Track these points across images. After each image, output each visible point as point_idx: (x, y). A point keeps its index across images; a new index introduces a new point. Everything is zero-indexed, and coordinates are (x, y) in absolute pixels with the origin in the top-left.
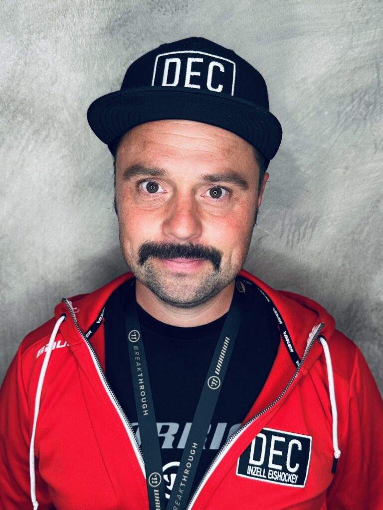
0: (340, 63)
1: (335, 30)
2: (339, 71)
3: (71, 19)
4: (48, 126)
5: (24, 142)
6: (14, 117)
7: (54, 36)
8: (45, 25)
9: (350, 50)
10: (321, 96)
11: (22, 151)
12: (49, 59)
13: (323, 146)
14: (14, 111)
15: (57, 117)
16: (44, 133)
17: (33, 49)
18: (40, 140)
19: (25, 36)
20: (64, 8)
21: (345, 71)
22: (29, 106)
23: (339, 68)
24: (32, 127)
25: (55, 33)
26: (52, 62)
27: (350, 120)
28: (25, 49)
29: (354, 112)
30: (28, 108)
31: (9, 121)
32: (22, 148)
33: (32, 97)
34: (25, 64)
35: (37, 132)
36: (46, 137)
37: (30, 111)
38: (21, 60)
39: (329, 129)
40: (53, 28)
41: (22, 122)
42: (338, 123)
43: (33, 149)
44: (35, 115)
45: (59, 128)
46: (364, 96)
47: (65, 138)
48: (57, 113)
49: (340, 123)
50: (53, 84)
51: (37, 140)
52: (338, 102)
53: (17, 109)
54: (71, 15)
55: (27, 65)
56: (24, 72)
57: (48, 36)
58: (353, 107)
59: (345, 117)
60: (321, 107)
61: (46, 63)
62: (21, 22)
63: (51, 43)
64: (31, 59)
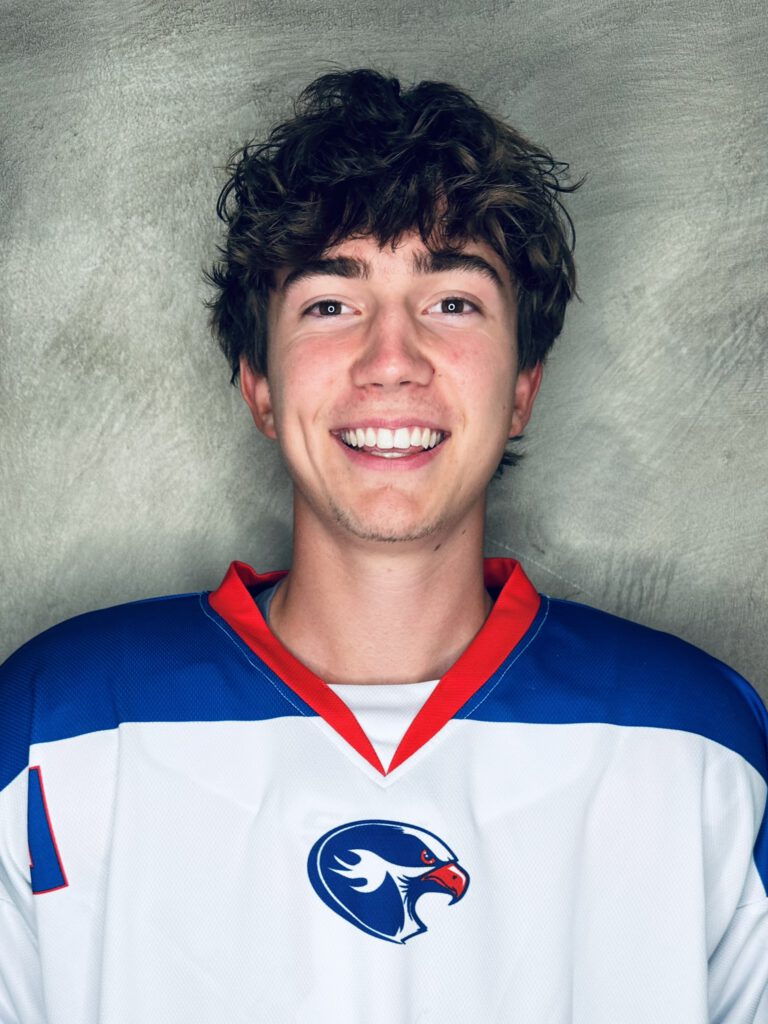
0: (708, 257)
1: (695, 198)
2: (706, 272)
3: (202, 190)
4: (153, 387)
5: (105, 417)
6: (88, 370)
7: (169, 221)
8: (155, 201)
9: (726, 234)
10: (673, 319)
11: (102, 434)
12: (159, 260)
13: (682, 414)
14: (90, 359)
15: (171, 369)
16: (144, 400)
17: (131, 245)
18: (136, 412)
19: (117, 222)
20: (191, 171)
21: (717, 272)
22: (118, 348)
23: (704, 268)
24: (122, 387)
25: (171, 215)
26: (164, 268)
27: (732, 363)
28: (116, 245)
29: (738, 347)
30: (116, 352)
31: (78, 378)
32: (100, 428)
33: (125, 331)
34: (115, 272)
35: (130, 397)
36: (149, 406)
37: (118, 359)
38: (106, 265)
39: (693, 380)
40: (170, 206)
41: (104, 378)
42: (709, 370)
43: (124, 429)
44: (130, 364)
45: (172, 389)
46: (756, 316)
47: (184, 408)
48: (170, 361)
49: (713, 370)
50: (164, 307)
51: (131, 412)
52: (706, 329)
53: (95, 355)
54: (202, 183)
55: (118, 272)
56: (111, 286)
57: (160, 221)
58: (736, 339)
59: (722, 358)
60: (674, 340)
61: (154, 269)
62: (111, 196)
63: (164, 233)
64: (126, 262)
